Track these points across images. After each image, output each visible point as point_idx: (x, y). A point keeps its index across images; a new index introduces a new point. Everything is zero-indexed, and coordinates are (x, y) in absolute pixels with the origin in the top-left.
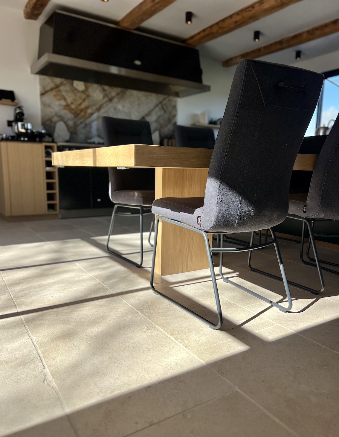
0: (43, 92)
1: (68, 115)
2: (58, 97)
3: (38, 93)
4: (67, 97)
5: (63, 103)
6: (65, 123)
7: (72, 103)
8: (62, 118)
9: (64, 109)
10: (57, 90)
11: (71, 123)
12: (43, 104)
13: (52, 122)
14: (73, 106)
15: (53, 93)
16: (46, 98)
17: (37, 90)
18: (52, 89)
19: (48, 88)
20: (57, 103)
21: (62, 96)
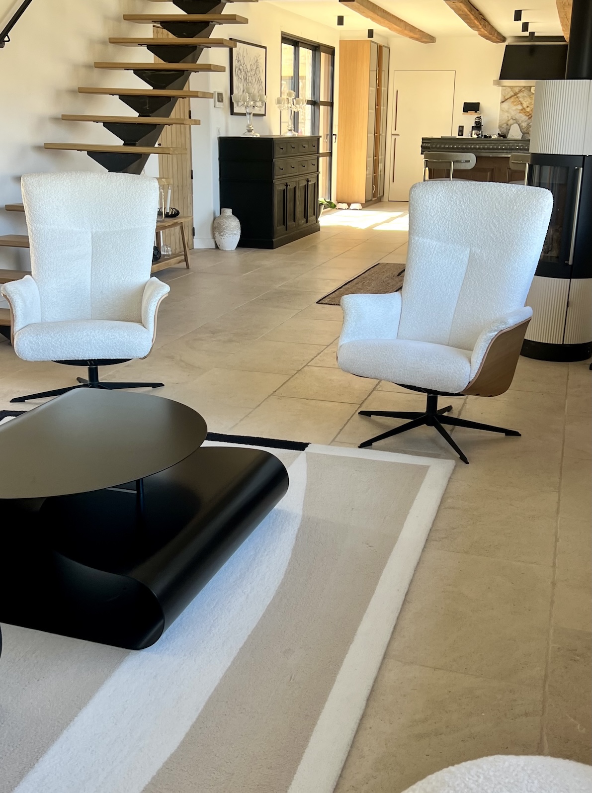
0: (503, 101)
1: (523, 118)
2: (515, 104)
3: (500, 102)
4: (523, 102)
5: (520, 107)
6: (519, 125)
7: (528, 107)
8: (516, 121)
9: (520, 112)
10: (516, 96)
11: (524, 125)
12: (502, 110)
13: (507, 125)
14: (528, 110)
15: (512, 100)
16: (505, 105)
17: (499, 98)
18: (511, 97)
19: (508, 97)
20: (514, 108)
21: (520, 101)
